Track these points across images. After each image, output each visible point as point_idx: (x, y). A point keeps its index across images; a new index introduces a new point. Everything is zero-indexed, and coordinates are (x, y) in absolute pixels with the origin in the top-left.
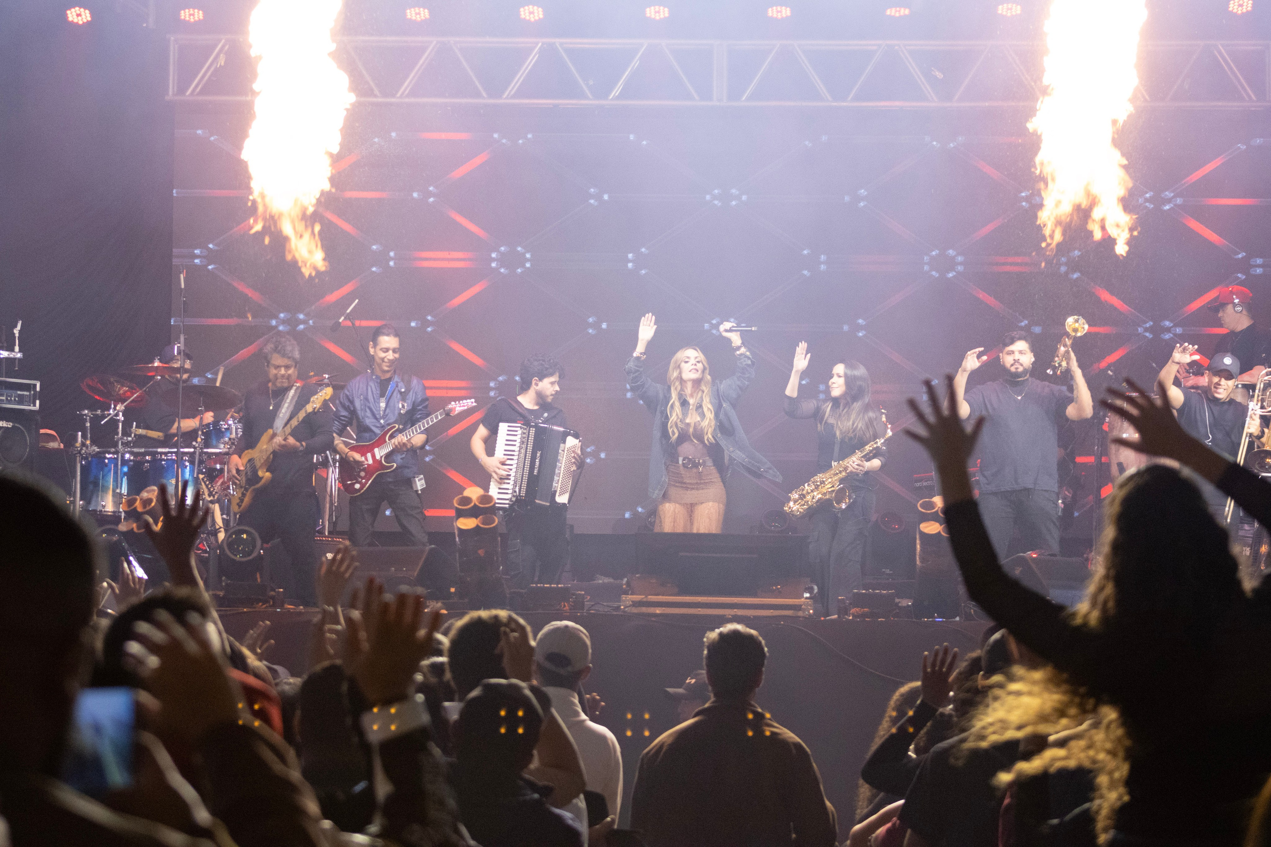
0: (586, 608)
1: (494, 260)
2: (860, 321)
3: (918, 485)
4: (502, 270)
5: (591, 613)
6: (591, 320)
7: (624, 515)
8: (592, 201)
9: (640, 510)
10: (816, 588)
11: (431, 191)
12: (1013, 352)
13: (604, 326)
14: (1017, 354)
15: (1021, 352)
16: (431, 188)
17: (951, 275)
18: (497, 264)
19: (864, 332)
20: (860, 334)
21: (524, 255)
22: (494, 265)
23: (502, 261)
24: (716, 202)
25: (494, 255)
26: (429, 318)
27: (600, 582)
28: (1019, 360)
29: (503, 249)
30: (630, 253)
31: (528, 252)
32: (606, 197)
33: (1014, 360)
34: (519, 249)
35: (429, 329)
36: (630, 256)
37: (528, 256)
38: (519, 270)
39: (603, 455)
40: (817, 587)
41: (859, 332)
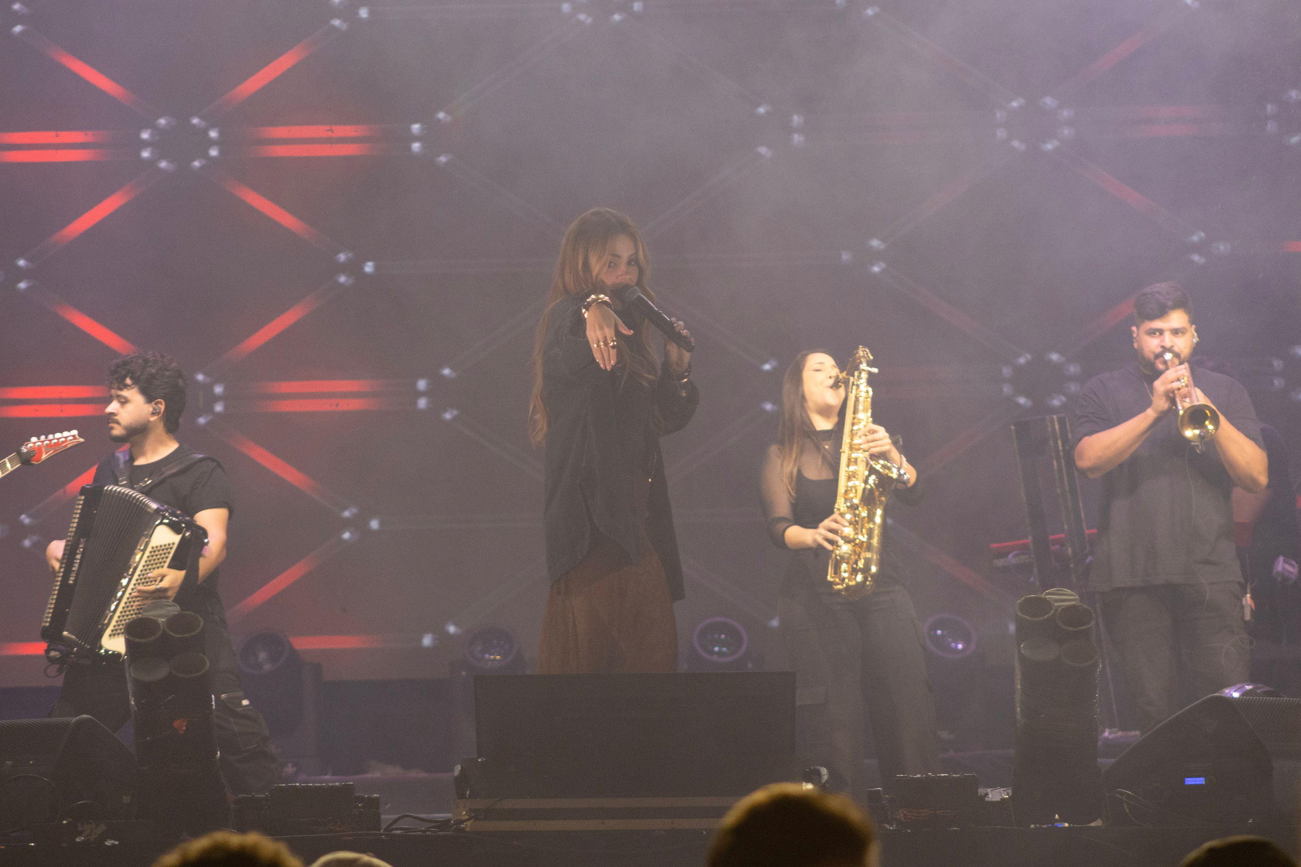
0: (383, 827)
1: (145, 144)
2: (875, 243)
3: (1000, 563)
4: (163, 164)
5: (394, 835)
6: (342, 257)
7: (420, 640)
8: (336, 22)
9: (452, 629)
10: (824, 771)
11: (16, 12)
12: (1161, 332)
13: (369, 267)
14: (1167, 335)
15: (1176, 332)
16: (17, 6)
17: (1049, 146)
18: (152, 153)
19: (883, 265)
20: (876, 269)
21: (205, 132)
22: (145, 154)
23: (161, 145)
24: (582, 17)
25: (145, 135)
26: (22, 263)
27: (377, 774)
28: (1172, 346)
29: (162, 121)
30: (416, 122)
31: (212, 126)
32: (364, 13)
33: (1163, 347)
34: (195, 121)
35: (22, 285)
36: (416, 127)
37: (213, 134)
38: (197, 164)
39: (374, 524)
40: (827, 769)
41: (873, 265)
